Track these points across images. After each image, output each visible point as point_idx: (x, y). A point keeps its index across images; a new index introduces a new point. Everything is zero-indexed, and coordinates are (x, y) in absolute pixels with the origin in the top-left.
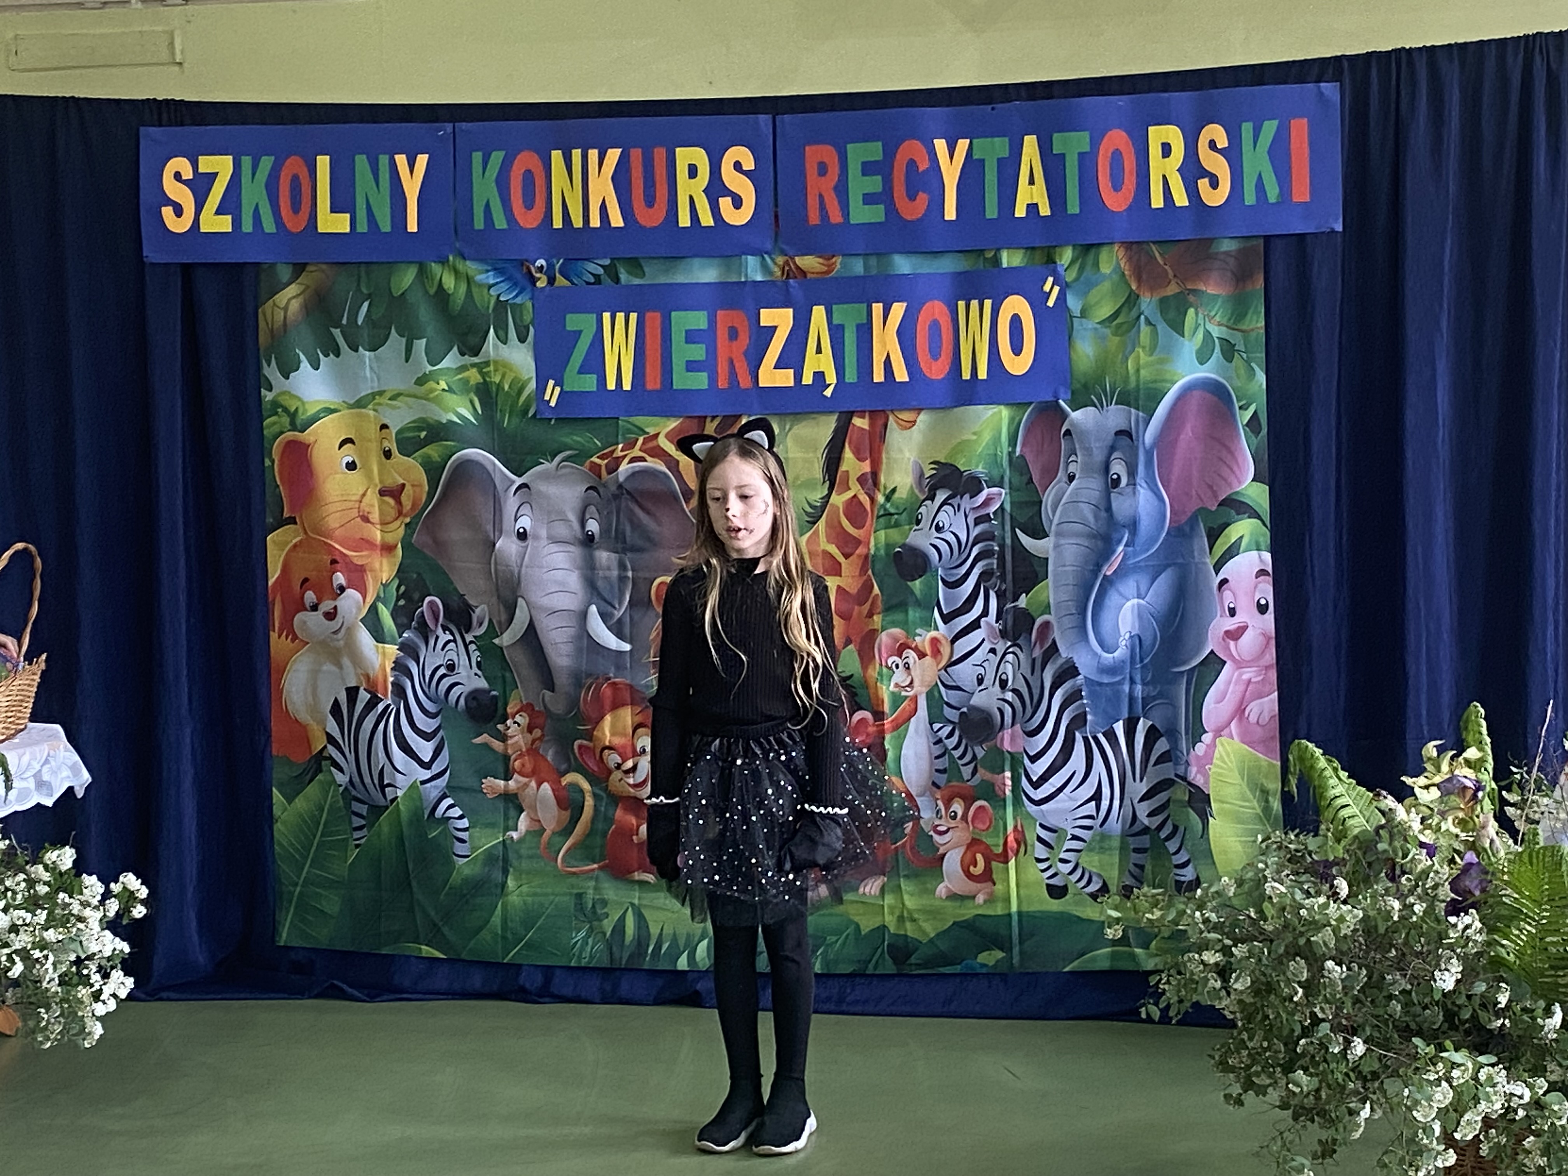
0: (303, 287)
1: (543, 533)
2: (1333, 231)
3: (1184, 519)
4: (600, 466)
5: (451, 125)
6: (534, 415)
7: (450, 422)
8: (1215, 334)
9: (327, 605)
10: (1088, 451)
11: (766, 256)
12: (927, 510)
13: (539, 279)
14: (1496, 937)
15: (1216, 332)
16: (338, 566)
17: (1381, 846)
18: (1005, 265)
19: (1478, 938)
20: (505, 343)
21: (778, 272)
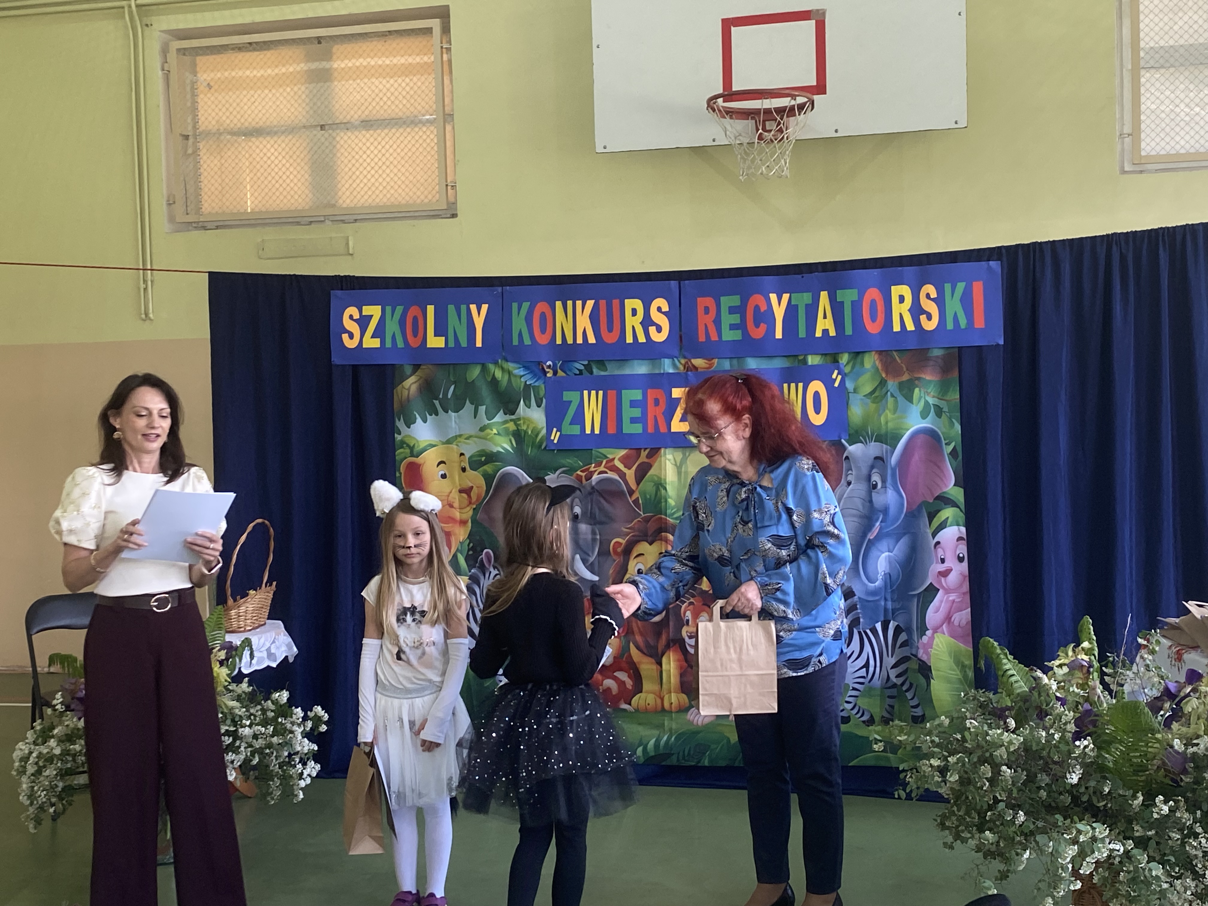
0: (418, 378)
2: (998, 345)
3: (915, 507)
4: (582, 476)
5: (501, 288)
6: (545, 447)
7: (499, 452)
8: (931, 403)
10: (859, 468)
11: (675, 359)
13: (548, 372)
14: (1102, 753)
15: (931, 401)
17: (1033, 699)
18: (810, 363)
19: (1091, 754)
20: (529, 408)
21: (682, 368)
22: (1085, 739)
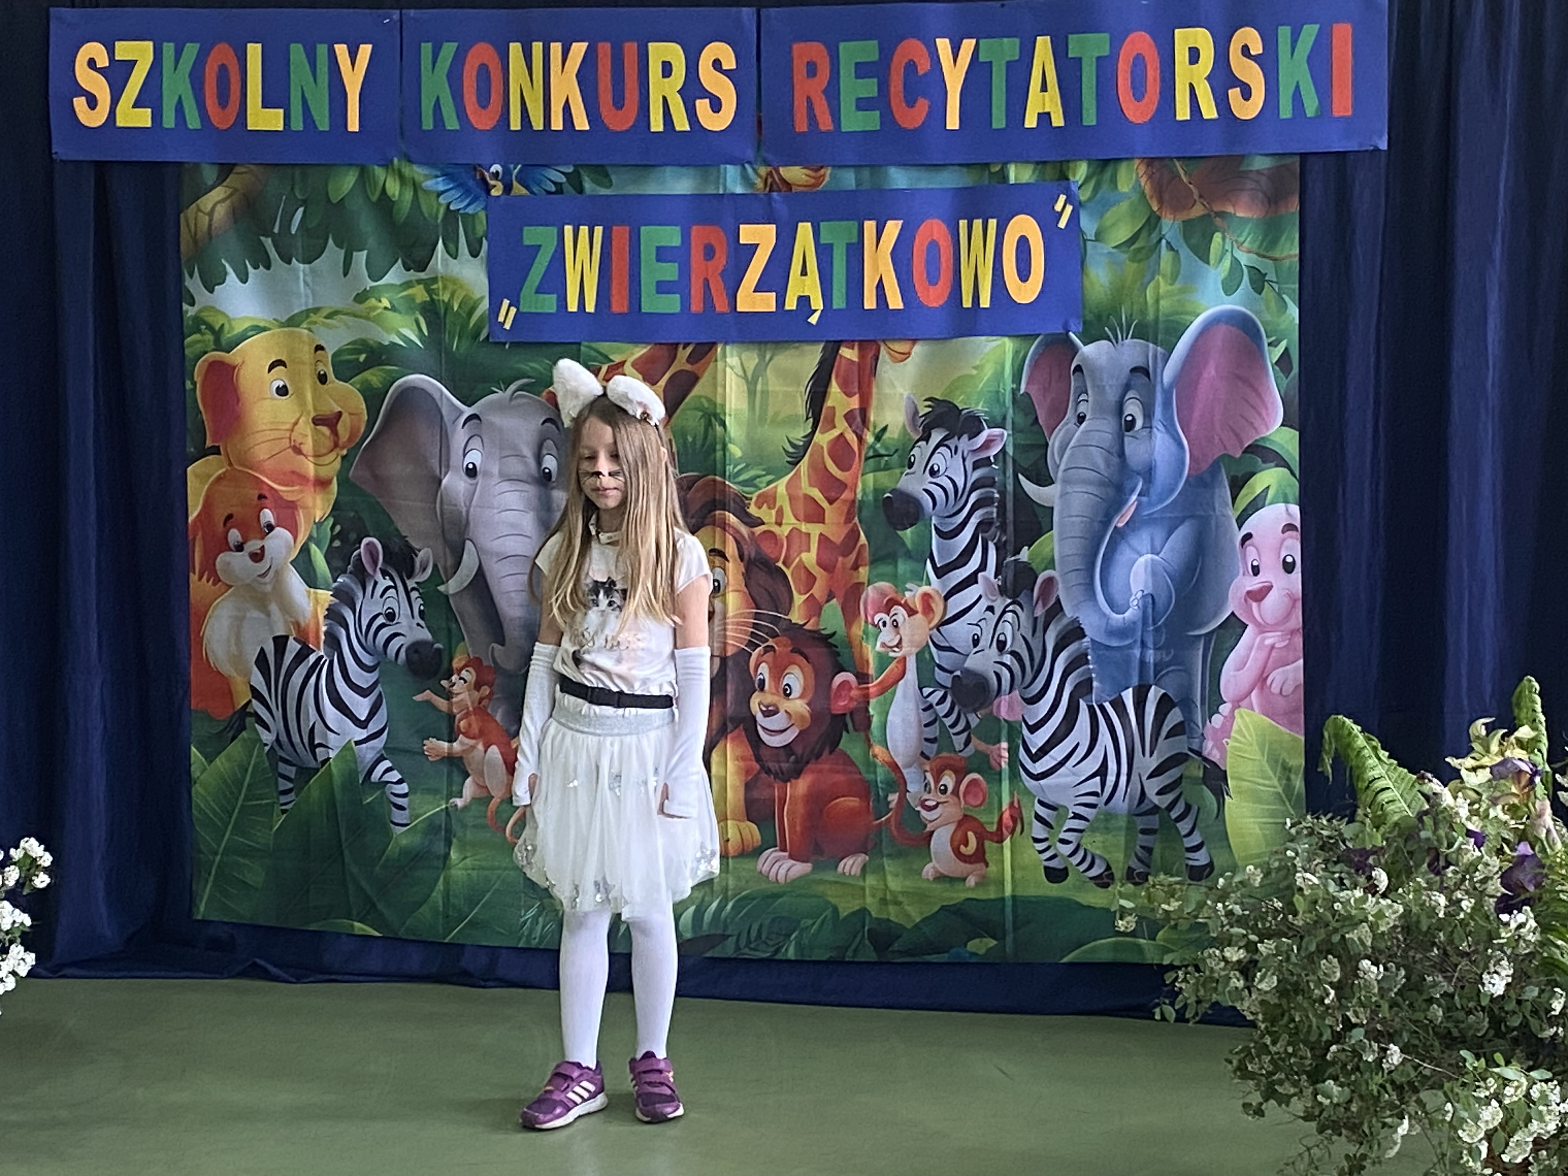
0: (229, 191)
1: (495, 470)
2: (1377, 150)
3: (1205, 466)
5: (398, 12)
6: (487, 337)
7: (392, 344)
8: (1244, 262)
9: (253, 545)
10: (1100, 390)
11: (747, 166)
12: (920, 452)
13: (494, 186)
14: (1551, 937)
15: (1244, 259)
16: (267, 502)
17: (1423, 834)
18: (1012, 180)
19: (1531, 938)
20: (455, 258)
21: (759, 183)
22: (1520, 911)
